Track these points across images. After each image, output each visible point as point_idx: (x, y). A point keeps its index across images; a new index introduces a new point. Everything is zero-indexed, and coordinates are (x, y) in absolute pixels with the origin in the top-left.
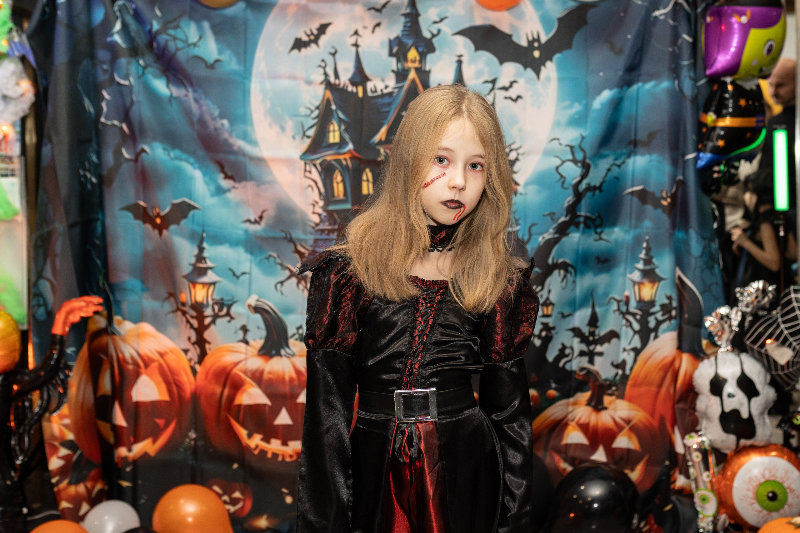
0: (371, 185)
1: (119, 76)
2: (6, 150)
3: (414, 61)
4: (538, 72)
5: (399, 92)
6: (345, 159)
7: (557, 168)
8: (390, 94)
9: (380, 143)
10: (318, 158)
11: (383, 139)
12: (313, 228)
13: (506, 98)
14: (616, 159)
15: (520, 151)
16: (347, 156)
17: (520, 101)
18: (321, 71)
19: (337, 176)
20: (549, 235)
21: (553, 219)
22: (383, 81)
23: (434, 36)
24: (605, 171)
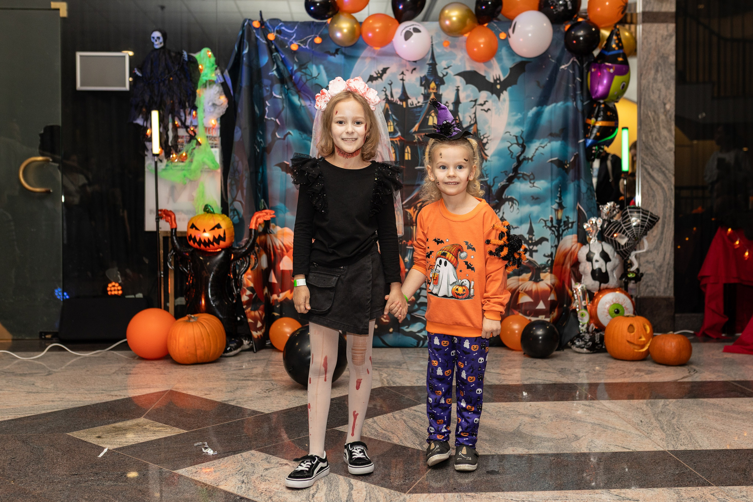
0: (410, 155)
1: (275, 93)
2: (212, 133)
3: (433, 89)
4: (499, 96)
5: (425, 105)
6: (396, 141)
7: (509, 148)
8: (421, 106)
9: (415, 132)
11: (417, 130)
13: (482, 110)
14: (541, 144)
15: (489, 138)
16: (397, 139)
17: (489, 111)
18: (384, 93)
20: (503, 183)
21: (506, 174)
22: (417, 99)
23: (444, 76)
24: (535, 150)
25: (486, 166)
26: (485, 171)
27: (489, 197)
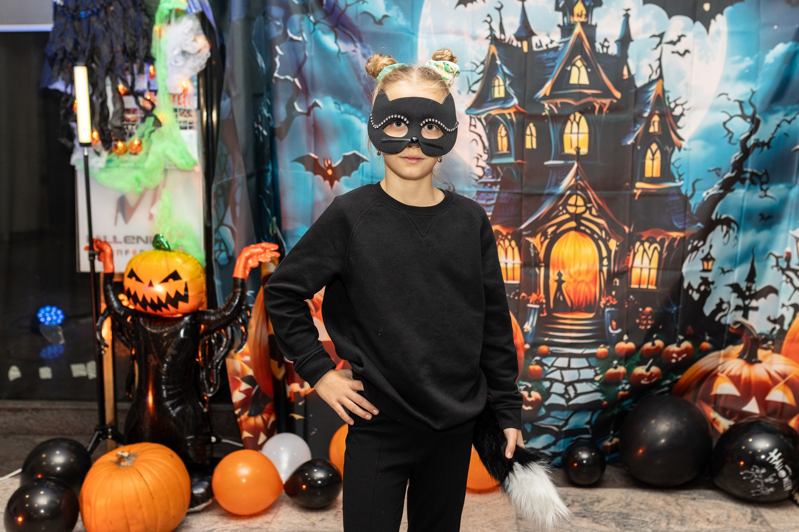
0: (534, 140)
1: (292, 32)
2: (184, 104)
3: (580, 16)
4: (707, 26)
5: (564, 47)
6: (510, 114)
7: (724, 124)
8: (556, 49)
9: (545, 97)
10: (483, 113)
11: (548, 94)
12: (477, 180)
13: (673, 52)
14: (786, 115)
15: (686, 106)
16: (512, 111)
17: (687, 55)
18: (487, 26)
19: (501, 130)
20: (713, 190)
21: (718, 175)
22: (548, 36)
24: (775, 127)
25: (678, 159)
26: (678, 168)
27: (685, 216)
